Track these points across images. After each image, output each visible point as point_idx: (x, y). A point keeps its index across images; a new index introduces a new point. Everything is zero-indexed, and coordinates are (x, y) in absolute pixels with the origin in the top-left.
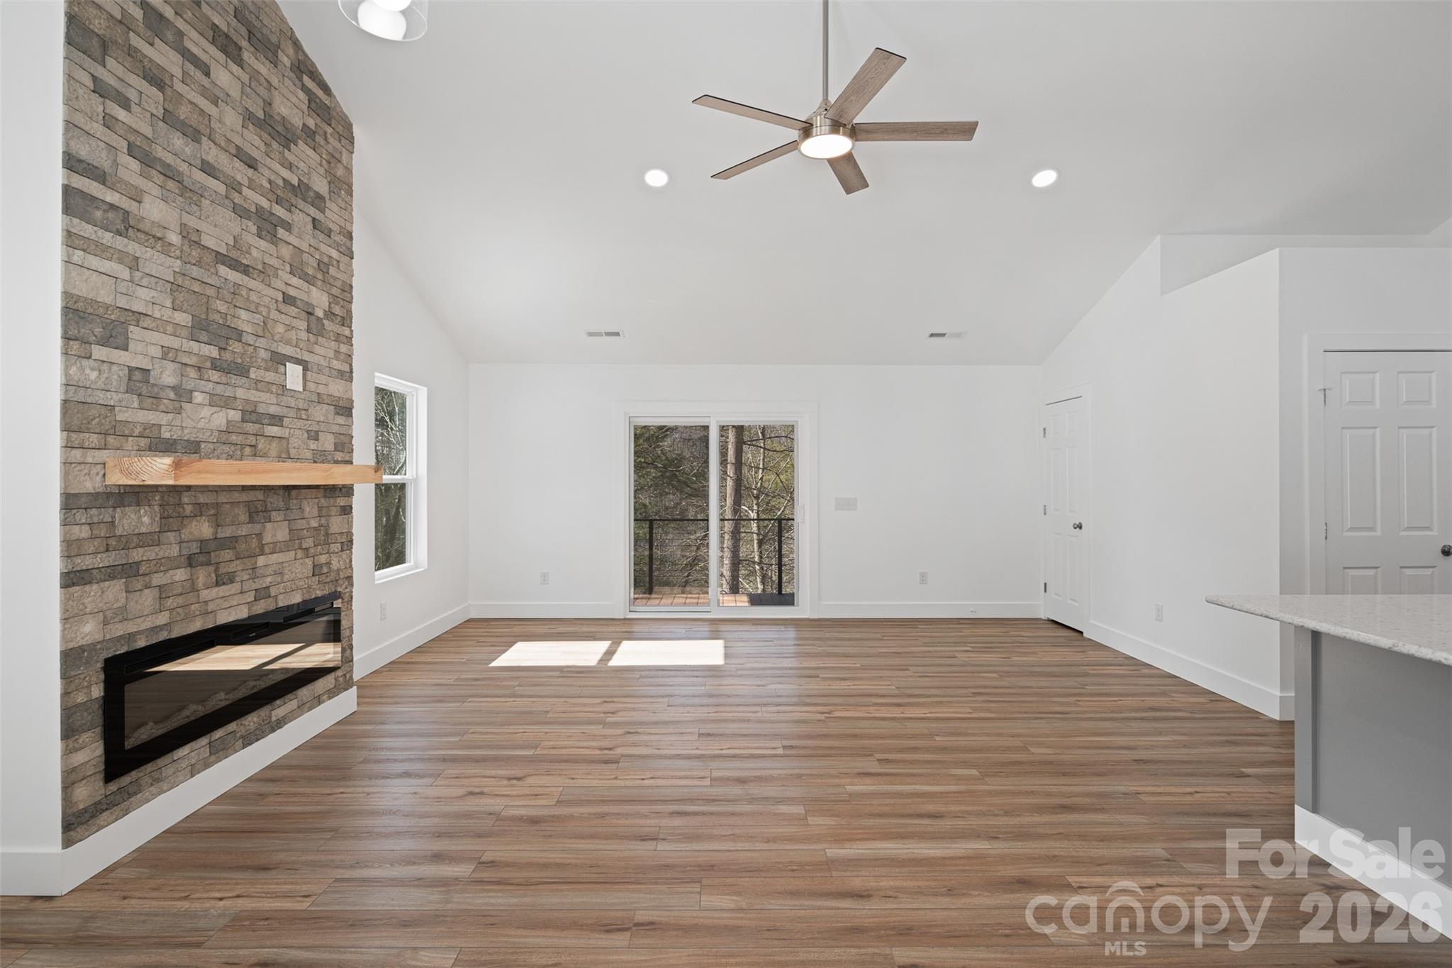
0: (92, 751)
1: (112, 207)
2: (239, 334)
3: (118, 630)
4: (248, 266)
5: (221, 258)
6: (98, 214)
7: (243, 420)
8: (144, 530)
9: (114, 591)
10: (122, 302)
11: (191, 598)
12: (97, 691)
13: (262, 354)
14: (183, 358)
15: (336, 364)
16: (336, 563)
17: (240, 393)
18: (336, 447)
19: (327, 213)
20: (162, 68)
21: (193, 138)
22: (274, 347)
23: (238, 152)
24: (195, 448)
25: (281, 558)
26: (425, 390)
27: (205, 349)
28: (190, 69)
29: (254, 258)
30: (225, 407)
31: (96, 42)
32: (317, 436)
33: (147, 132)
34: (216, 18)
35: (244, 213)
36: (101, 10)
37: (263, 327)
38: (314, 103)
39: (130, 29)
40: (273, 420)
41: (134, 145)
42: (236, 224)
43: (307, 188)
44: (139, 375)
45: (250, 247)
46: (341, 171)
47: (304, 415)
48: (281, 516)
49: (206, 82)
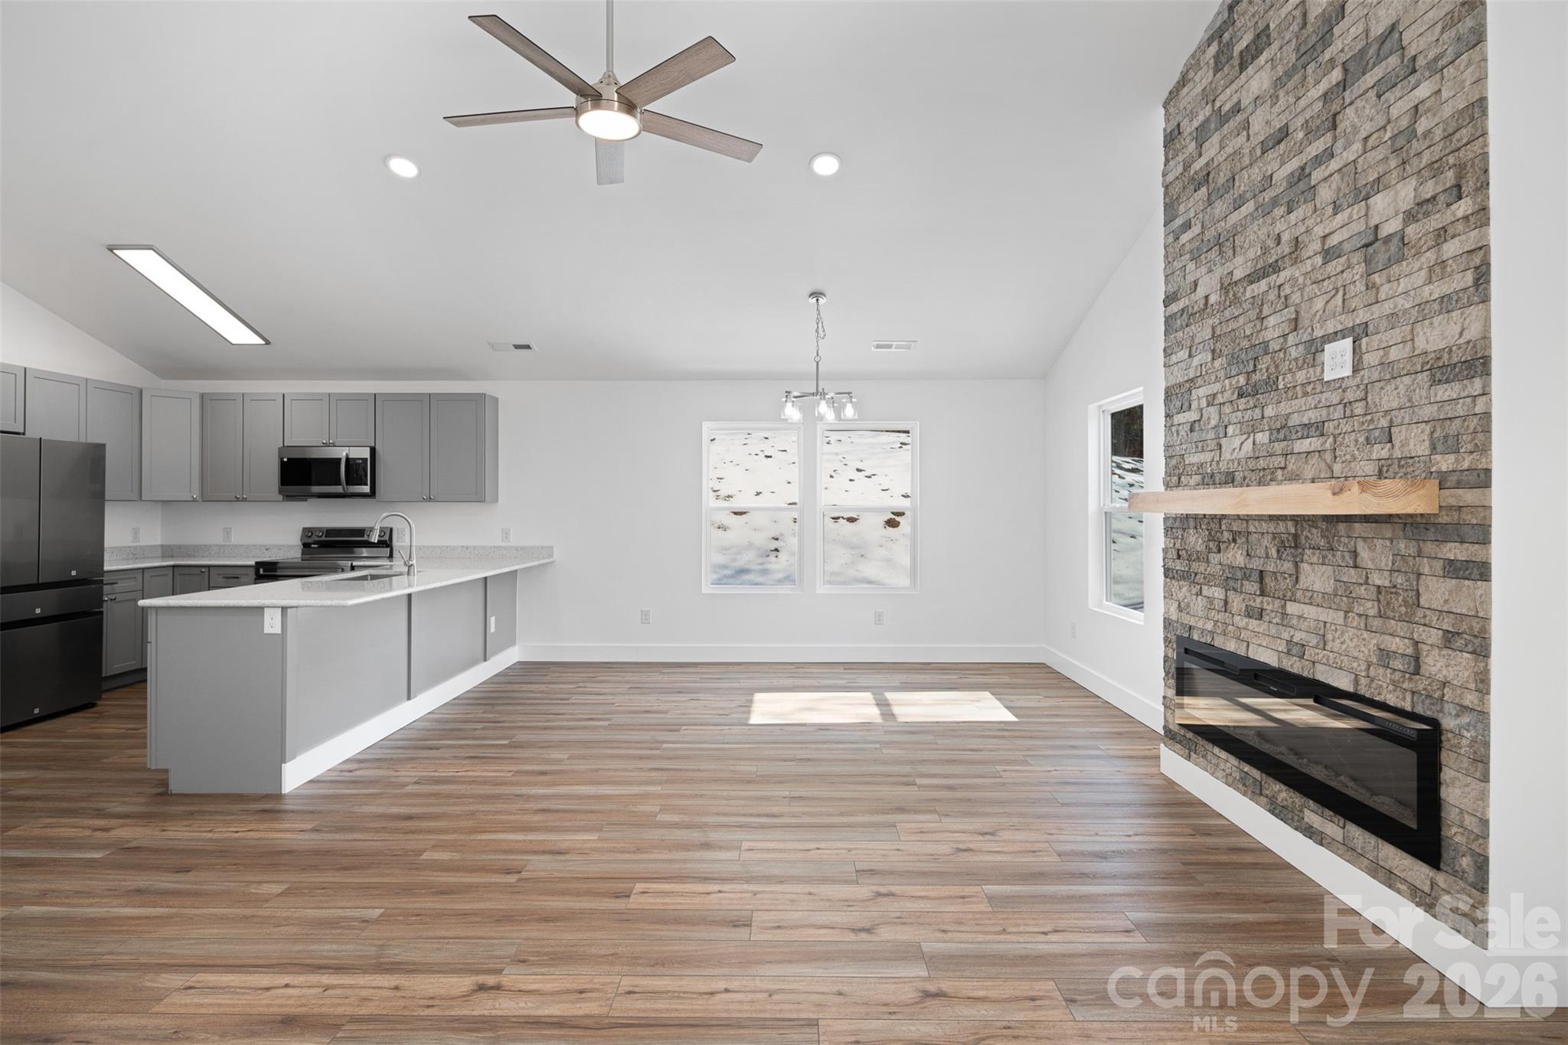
1: (1182, 311)
2: (1266, 348)
3: (1186, 620)
4: (1277, 261)
5: (1250, 279)
6: (1178, 321)
8: (1199, 549)
9: (1184, 591)
10: (1186, 377)
11: (1228, 619)
12: (1175, 656)
13: (1294, 353)
14: (1220, 399)
15: (1438, 289)
16: (1435, 664)
17: (1269, 412)
18: (1433, 448)
19: (1406, 38)
20: (1207, 164)
21: (1228, 190)
22: (1308, 336)
23: (1265, 146)
24: (1230, 478)
25: (1322, 614)
27: (1234, 382)
28: (1226, 129)
29: (1283, 246)
30: (1253, 431)
31: (1176, 205)
32: (1387, 436)
33: (1199, 228)
34: (1245, 41)
35: (1274, 203)
36: (1177, 178)
37: (1295, 319)
39: (1190, 167)
40: (1308, 430)
41: (1193, 250)
42: (1265, 227)
43: (1364, 52)
44: (1196, 426)
45: (1279, 236)
47: (1359, 408)
48: (1319, 557)
49: (1238, 119)
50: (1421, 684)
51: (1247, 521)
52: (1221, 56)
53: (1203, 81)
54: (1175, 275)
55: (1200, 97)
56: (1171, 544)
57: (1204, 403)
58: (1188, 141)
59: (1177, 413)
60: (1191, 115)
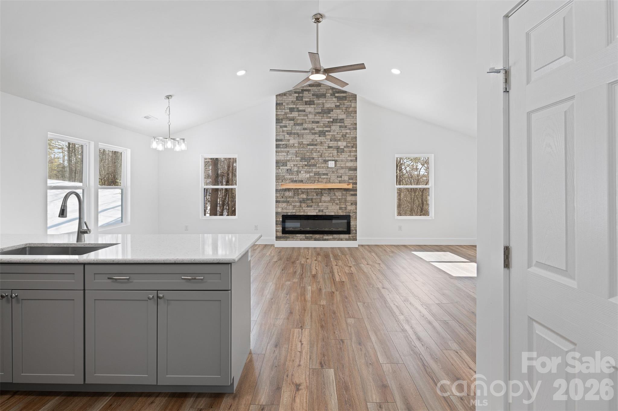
0: (280, 228)
1: (283, 144)
2: (313, 158)
3: (285, 211)
4: (316, 144)
5: (308, 145)
6: (282, 146)
7: (314, 175)
8: (290, 195)
9: (284, 205)
10: (285, 159)
11: (301, 208)
12: (281, 219)
13: (321, 161)
14: (299, 166)
15: (349, 158)
16: (349, 208)
17: (314, 170)
18: (349, 179)
19: (345, 122)
20: (294, 117)
21: (301, 125)
22: (324, 159)
23: (313, 122)
24: (301, 181)
25: (327, 204)
26: (433, 155)
27: (304, 163)
28: (300, 113)
29: (318, 142)
30: (309, 173)
31: (280, 120)
32: (341, 177)
33: (290, 129)
34: (307, 100)
35: (315, 133)
36: (281, 114)
37: (321, 155)
38: (339, 98)
39: (287, 114)
40: (324, 174)
41: (288, 132)
42: (313, 137)
43: (337, 119)
44: (289, 170)
45: (317, 140)
46: (351, 109)
47: (335, 172)
48: (327, 195)
49: (304, 113)
50: (347, 211)
51: (307, 190)
52: (299, 98)
53: (292, 99)
54: (280, 136)
55: (291, 102)
56: (279, 195)
57: (292, 165)
58: (286, 109)
59: (281, 166)
60: (288, 104)
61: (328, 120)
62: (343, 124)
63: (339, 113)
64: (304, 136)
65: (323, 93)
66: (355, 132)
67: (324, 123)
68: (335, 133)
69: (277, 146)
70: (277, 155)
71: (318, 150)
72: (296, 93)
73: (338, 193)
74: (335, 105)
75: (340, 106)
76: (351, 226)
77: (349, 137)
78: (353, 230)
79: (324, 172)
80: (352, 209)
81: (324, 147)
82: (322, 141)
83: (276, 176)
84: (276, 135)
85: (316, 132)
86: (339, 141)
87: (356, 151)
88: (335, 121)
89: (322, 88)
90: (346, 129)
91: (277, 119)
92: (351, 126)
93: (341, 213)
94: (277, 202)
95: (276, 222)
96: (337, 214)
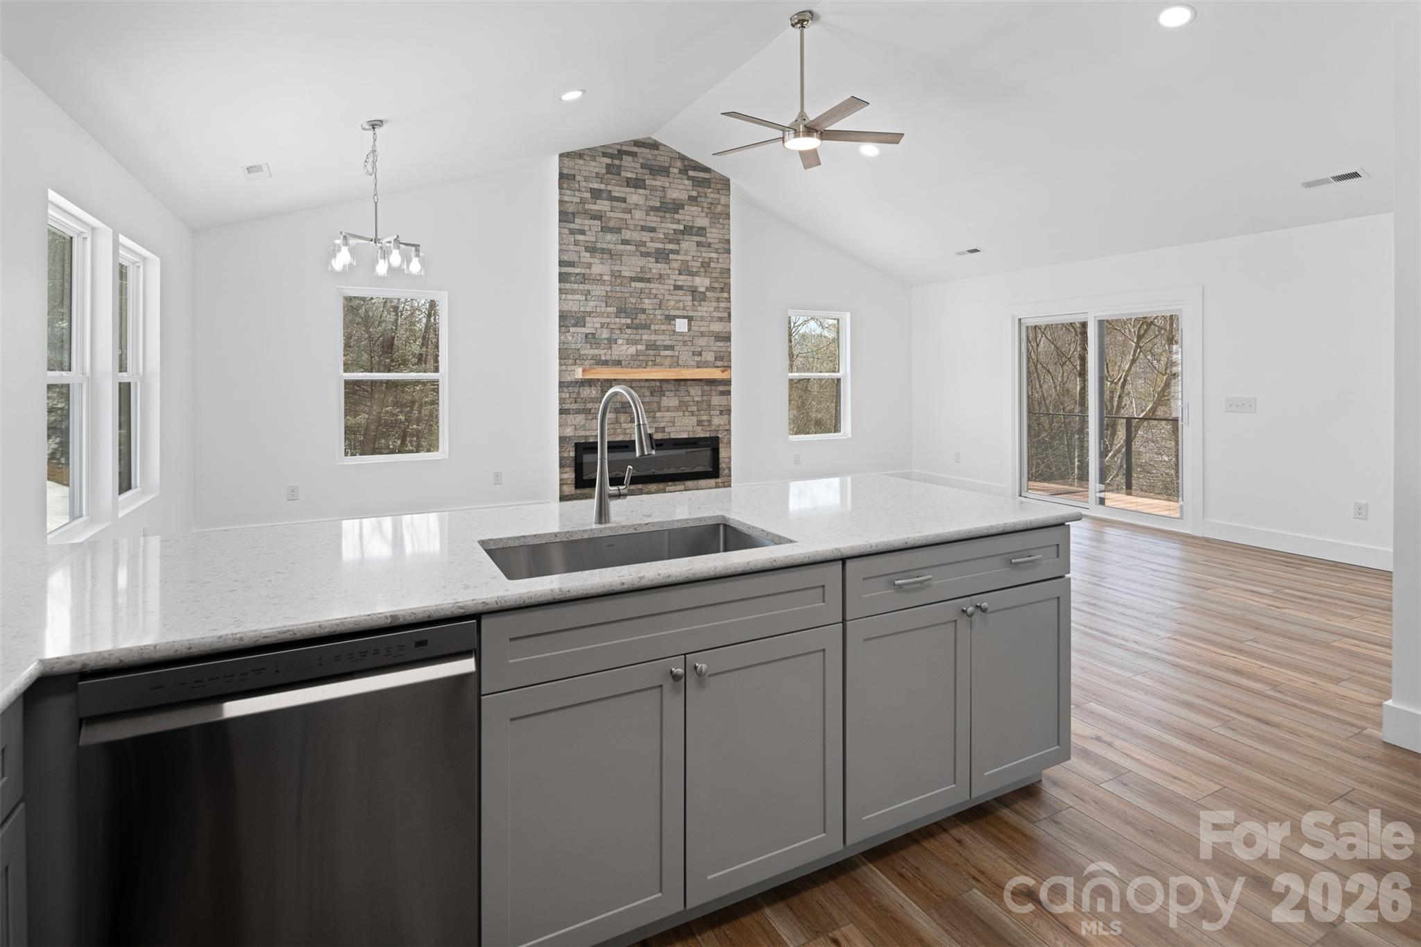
0: (570, 475)
1: (578, 274)
2: (644, 311)
3: (582, 433)
4: (649, 278)
5: (633, 279)
6: (573, 278)
7: (647, 349)
8: (593, 396)
9: (580, 419)
10: (582, 309)
11: (617, 426)
12: (572, 454)
13: (659, 317)
14: (612, 326)
15: (716, 314)
16: (717, 421)
17: (645, 337)
18: (716, 360)
19: (708, 235)
20: (601, 211)
21: (617, 233)
22: (667, 313)
23: (643, 228)
24: (618, 363)
25: (673, 414)
26: (848, 314)
27: (623, 321)
28: (615, 204)
29: (654, 274)
30: (636, 344)
31: (570, 216)
32: (700, 354)
33: (593, 239)
34: (630, 175)
35: (648, 255)
36: (572, 202)
37: (660, 305)
38: (696, 182)
39: (585, 203)
40: (667, 348)
41: (588, 247)
42: (642, 261)
43: (692, 227)
44: (590, 336)
45: (651, 269)
46: (719, 209)
47: (689, 344)
48: (672, 394)
49: (624, 205)
50: (713, 428)
51: (631, 382)
52: (612, 168)
53: (597, 169)
54: (570, 253)
55: (594, 175)
56: (567, 395)
57: (598, 325)
58: (583, 190)
59: (573, 327)
60: (586, 179)
61: (675, 226)
62: (703, 239)
63: (696, 214)
64: (623, 259)
65: (663, 165)
66: (727, 258)
67: (666, 232)
68: (689, 258)
69: (563, 278)
70: (563, 298)
71: (654, 291)
72: (605, 155)
73: (694, 389)
74: (689, 196)
75: (699, 199)
76: (721, 461)
77: (715, 268)
78: (724, 470)
79: (666, 343)
80: (722, 422)
81: (666, 287)
82: (661, 273)
83: (559, 349)
84: (560, 250)
85: (649, 251)
86: (697, 276)
87: (728, 300)
88: (688, 230)
89: (661, 153)
90: (710, 249)
91: (560, 212)
92: (720, 245)
93: (700, 433)
94: (562, 412)
95: (560, 460)
96: (693, 436)
